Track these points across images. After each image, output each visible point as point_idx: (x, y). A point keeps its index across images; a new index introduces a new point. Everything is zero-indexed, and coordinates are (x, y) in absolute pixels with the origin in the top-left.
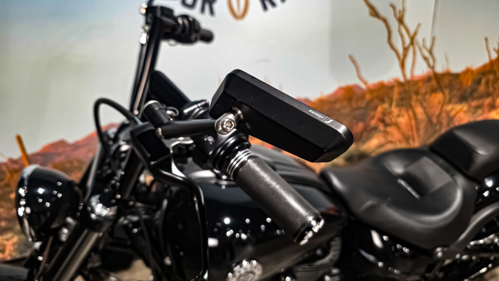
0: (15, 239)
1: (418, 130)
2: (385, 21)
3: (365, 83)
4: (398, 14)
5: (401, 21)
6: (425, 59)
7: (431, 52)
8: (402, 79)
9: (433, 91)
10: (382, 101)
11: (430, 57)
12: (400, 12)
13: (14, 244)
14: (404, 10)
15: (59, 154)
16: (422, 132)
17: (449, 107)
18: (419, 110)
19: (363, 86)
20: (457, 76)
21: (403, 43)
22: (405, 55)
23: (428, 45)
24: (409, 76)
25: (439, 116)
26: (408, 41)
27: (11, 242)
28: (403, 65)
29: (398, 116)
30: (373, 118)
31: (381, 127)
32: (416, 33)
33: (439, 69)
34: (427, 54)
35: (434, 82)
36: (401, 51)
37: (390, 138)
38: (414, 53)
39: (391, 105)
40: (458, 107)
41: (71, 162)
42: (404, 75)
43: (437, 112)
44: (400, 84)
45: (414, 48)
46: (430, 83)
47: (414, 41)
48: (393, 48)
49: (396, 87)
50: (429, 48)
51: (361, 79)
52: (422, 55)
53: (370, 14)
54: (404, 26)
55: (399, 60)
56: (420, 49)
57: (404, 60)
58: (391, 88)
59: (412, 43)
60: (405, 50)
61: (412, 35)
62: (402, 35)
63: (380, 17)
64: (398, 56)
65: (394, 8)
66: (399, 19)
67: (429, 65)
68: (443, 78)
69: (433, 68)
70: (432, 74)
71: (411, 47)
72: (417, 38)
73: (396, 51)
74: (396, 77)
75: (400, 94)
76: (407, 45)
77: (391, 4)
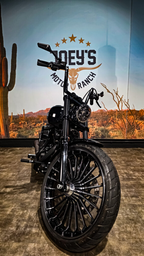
0: (17, 133)
1: (125, 126)
2: (112, 93)
3: (107, 110)
4: (116, 93)
5: (117, 94)
6: (126, 105)
8: (119, 110)
9: (130, 115)
10: (112, 115)
11: (127, 104)
13: (17, 135)
14: (118, 91)
15: (31, 115)
16: (127, 127)
17: (137, 121)
18: (125, 120)
19: (106, 110)
20: (138, 111)
21: (118, 100)
22: (119, 104)
23: (127, 101)
24: (121, 109)
25: (133, 123)
26: (119, 100)
27: (16, 134)
28: (118, 106)
29: (118, 121)
30: (110, 120)
31: (112, 123)
32: (122, 98)
33: (131, 109)
34: (126, 104)
35: (130, 112)
36: (117, 102)
37: (116, 127)
38: (122, 103)
39: (116, 117)
40: (140, 121)
41: (32, 117)
42: (119, 109)
43: (132, 122)
44: (118, 111)
45: (122, 102)
46: (128, 112)
47: (122, 100)
48: (115, 101)
49: (117, 112)
50: (127, 102)
51: (105, 108)
52: (125, 104)
53: (108, 92)
54: (118, 95)
55: (117, 104)
56: (124, 102)
57: (119, 105)
58: (115, 112)
59: (121, 100)
60: (119, 102)
61: (121, 98)
62: (117, 98)
63: (110, 93)
64: (117, 103)
65: (115, 91)
66: (116, 94)
67: (128, 107)
68: (133, 111)
69: (129, 108)
70: (129, 110)
71: (121, 101)
72: (122, 99)
73: (116, 102)
74: (116, 109)
75: (118, 114)
76: (119, 101)
77: (114, 90)
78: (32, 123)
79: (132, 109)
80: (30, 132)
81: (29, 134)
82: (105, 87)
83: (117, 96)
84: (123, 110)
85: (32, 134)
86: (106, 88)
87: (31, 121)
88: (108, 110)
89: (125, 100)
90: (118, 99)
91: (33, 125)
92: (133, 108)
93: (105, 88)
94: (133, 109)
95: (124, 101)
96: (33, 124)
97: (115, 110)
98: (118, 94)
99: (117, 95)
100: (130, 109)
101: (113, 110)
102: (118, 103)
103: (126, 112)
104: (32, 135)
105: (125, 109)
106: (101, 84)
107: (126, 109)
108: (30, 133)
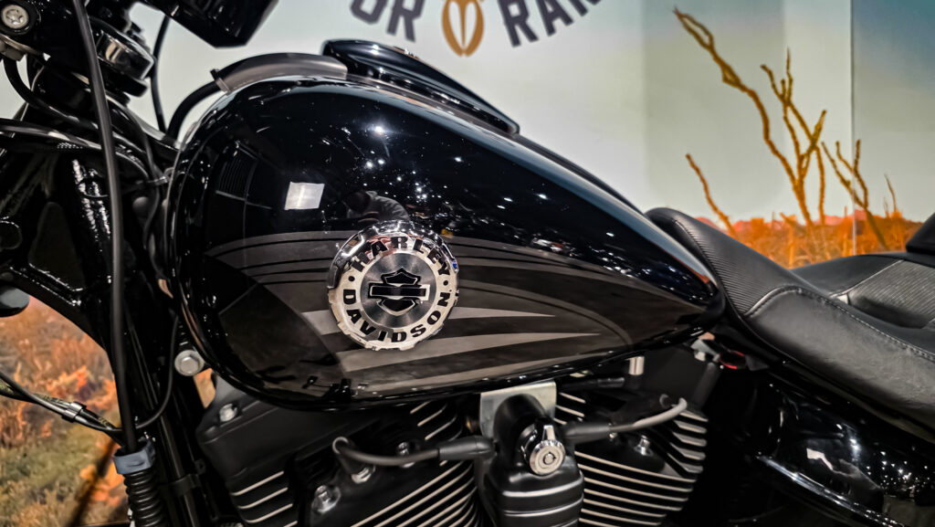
2: (753, 95)
3: (725, 219)
4: (780, 89)
5: (786, 100)
6: (846, 183)
7: (856, 172)
8: (802, 221)
11: (855, 180)
12: (783, 82)
14: (791, 81)
21: (797, 145)
22: (802, 176)
23: (849, 155)
24: (815, 217)
26: (805, 145)
28: (800, 192)
33: (878, 210)
34: (849, 176)
35: (870, 236)
36: (793, 162)
38: (821, 167)
42: (807, 215)
44: (799, 230)
45: (819, 158)
46: (863, 237)
47: (819, 144)
48: (775, 152)
49: (790, 236)
50: (851, 163)
51: (715, 209)
52: (838, 173)
53: (725, 80)
54: (795, 112)
55: (793, 178)
56: (832, 161)
57: (801, 182)
58: (781, 235)
59: (813, 147)
60: (801, 158)
61: (812, 131)
62: (791, 129)
63: (743, 88)
64: (789, 171)
65: (770, 74)
66: (782, 97)
67: (856, 200)
68: (889, 227)
69: (865, 205)
70: (864, 217)
71: (814, 155)
72: (822, 138)
73: (784, 160)
74: (788, 214)
75: (803, 253)
76: (803, 150)
77: (764, 67)
78: (56, 375)
79: (883, 215)
80: (26, 473)
81: (21, 487)
82: (706, 39)
83: (786, 119)
84: (828, 222)
85: (50, 487)
86: (711, 48)
87: (47, 354)
88: (734, 220)
89: (838, 144)
90: (794, 137)
91: (63, 393)
92: (886, 205)
93: (707, 54)
94: (891, 215)
95: (834, 156)
96: (64, 379)
97: (779, 218)
98: (794, 99)
99: (789, 109)
100: (869, 214)
101: (768, 220)
102: (800, 167)
103: (850, 237)
104: (51, 497)
105: (841, 215)
106: (681, 16)
107: (850, 212)
108: (37, 480)
